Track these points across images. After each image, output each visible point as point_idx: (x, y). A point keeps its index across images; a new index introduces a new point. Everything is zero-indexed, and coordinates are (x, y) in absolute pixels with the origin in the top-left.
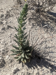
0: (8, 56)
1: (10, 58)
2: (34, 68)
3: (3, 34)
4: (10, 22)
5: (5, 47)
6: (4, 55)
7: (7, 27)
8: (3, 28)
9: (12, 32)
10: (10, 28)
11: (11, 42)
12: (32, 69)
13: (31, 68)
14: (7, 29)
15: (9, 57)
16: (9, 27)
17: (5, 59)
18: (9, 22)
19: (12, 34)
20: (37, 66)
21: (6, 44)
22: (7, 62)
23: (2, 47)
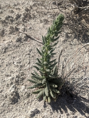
0: (23, 87)
1: (26, 90)
2: (62, 112)
3: (18, 49)
4: (31, 28)
5: (21, 72)
6: (18, 84)
7: (25, 37)
8: (18, 39)
9: (32, 45)
10: (29, 39)
11: (29, 63)
12: (58, 113)
13: (57, 111)
14: (25, 40)
15: (25, 88)
16: (28, 37)
17: (19, 91)
18: (28, 28)
19: (31, 50)
20: (67, 109)
21: (21, 66)
22: (22, 95)
23: (15, 70)
